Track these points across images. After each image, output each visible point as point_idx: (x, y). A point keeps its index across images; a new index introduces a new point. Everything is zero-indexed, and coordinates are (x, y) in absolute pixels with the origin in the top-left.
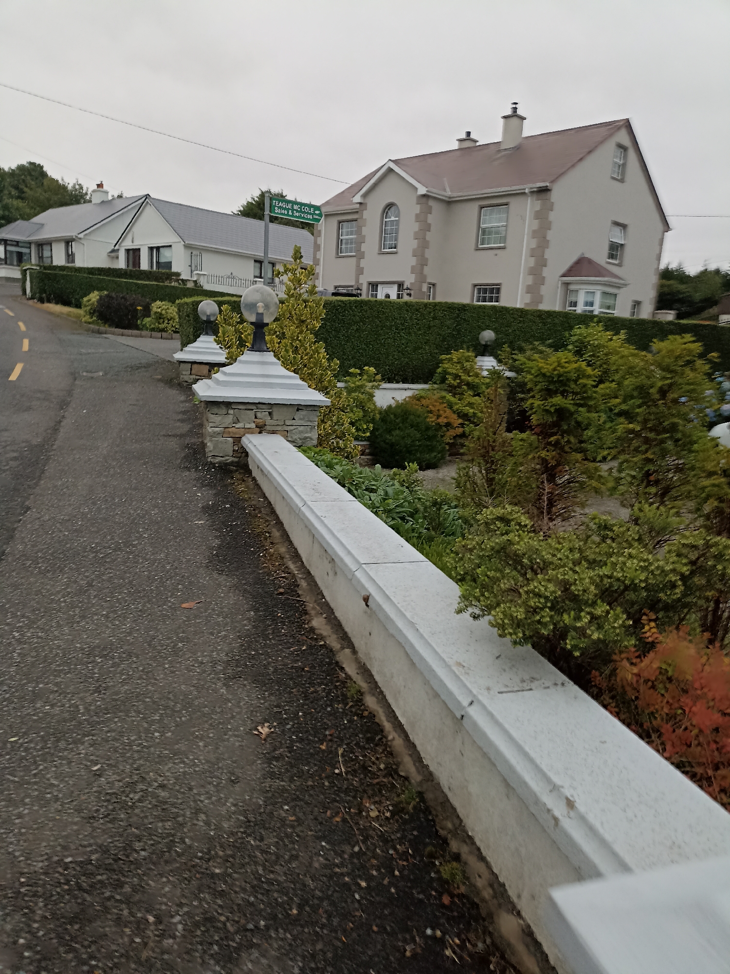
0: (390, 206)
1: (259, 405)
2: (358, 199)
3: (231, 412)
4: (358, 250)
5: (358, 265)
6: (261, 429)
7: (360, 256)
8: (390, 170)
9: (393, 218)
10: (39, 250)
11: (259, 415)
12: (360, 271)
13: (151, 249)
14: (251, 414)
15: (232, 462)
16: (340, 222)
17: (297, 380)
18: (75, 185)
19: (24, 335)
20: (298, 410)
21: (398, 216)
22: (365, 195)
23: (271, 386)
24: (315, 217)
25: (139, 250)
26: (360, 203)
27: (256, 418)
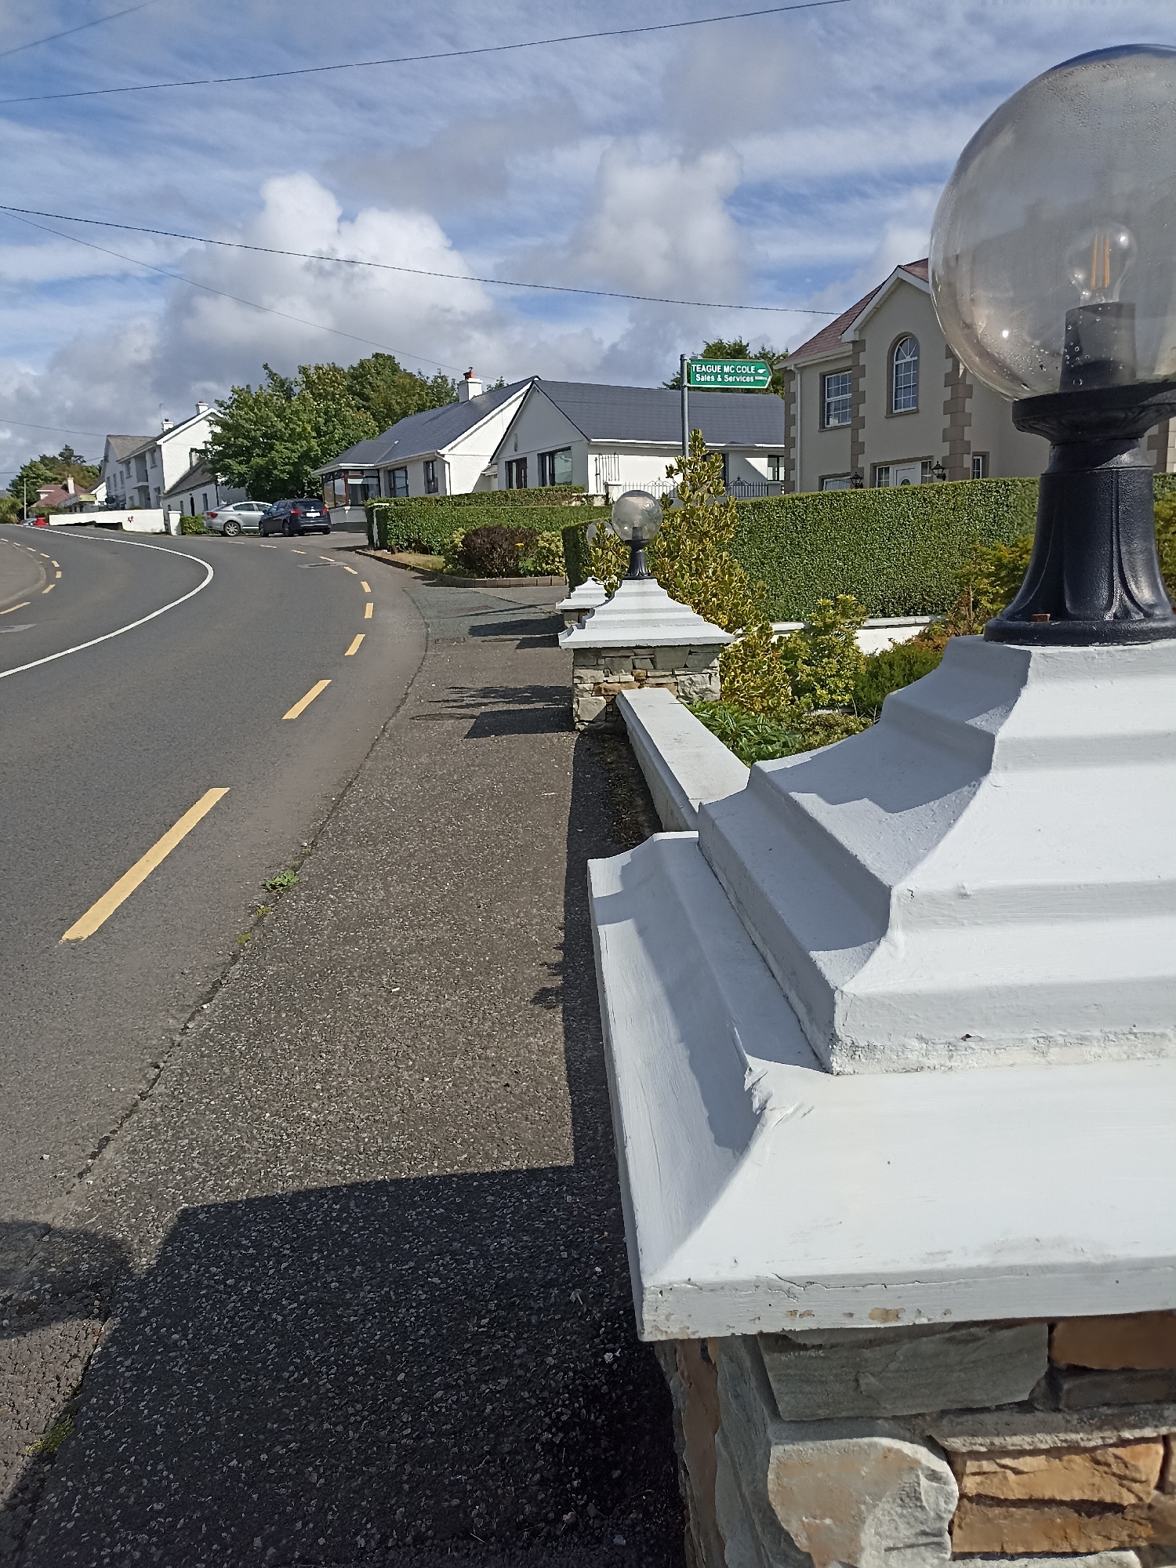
0: (901, 340)
1: (638, 651)
2: (849, 335)
3: (602, 661)
4: (855, 416)
5: (855, 441)
6: (641, 682)
7: (859, 423)
8: (901, 282)
9: (908, 359)
10: (390, 476)
11: (638, 663)
12: (858, 448)
13: (542, 456)
14: (628, 663)
15: (605, 728)
16: (823, 377)
17: (688, 612)
18: (436, 378)
19: (368, 598)
20: (691, 653)
21: (917, 353)
22: (861, 329)
23: (655, 623)
24: (756, 378)
25: (525, 459)
26: (854, 342)
27: (634, 668)
